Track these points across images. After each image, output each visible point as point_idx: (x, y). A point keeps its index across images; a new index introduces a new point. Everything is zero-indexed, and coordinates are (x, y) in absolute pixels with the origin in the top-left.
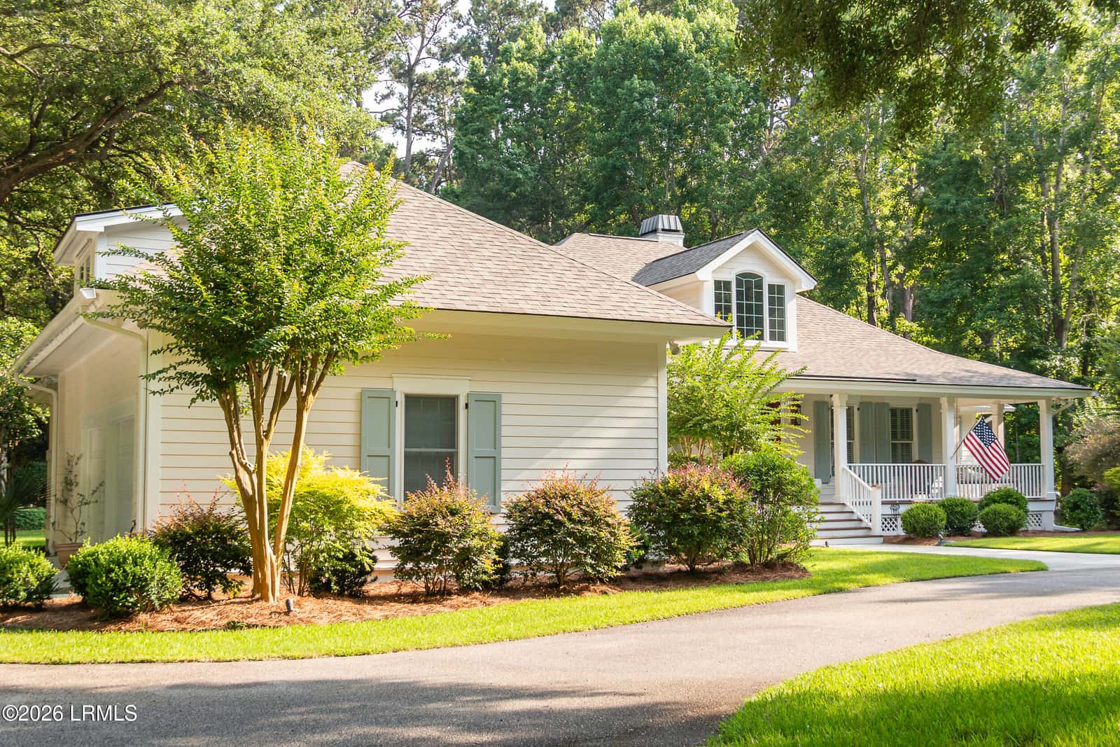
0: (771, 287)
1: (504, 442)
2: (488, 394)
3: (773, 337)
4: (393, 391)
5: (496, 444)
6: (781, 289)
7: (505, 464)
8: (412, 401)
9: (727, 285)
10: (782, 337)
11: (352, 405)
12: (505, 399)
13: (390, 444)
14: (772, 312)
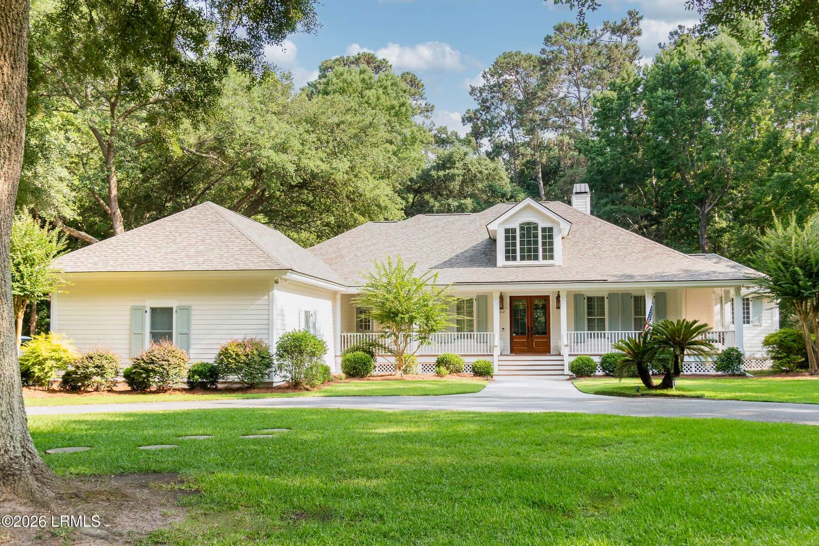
0: (544, 230)
1: (193, 327)
2: (186, 306)
3: (545, 258)
4: (145, 307)
5: (189, 328)
6: (551, 229)
7: (192, 337)
8: (154, 310)
9: (514, 231)
10: (552, 258)
11: (128, 313)
12: (193, 307)
13: (143, 328)
14: (544, 244)
